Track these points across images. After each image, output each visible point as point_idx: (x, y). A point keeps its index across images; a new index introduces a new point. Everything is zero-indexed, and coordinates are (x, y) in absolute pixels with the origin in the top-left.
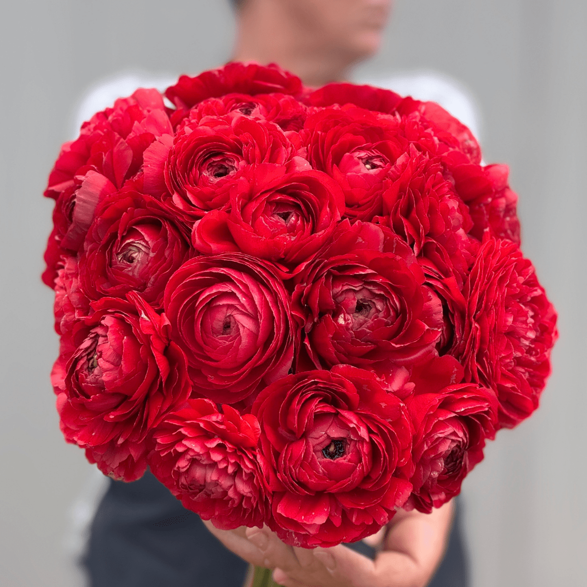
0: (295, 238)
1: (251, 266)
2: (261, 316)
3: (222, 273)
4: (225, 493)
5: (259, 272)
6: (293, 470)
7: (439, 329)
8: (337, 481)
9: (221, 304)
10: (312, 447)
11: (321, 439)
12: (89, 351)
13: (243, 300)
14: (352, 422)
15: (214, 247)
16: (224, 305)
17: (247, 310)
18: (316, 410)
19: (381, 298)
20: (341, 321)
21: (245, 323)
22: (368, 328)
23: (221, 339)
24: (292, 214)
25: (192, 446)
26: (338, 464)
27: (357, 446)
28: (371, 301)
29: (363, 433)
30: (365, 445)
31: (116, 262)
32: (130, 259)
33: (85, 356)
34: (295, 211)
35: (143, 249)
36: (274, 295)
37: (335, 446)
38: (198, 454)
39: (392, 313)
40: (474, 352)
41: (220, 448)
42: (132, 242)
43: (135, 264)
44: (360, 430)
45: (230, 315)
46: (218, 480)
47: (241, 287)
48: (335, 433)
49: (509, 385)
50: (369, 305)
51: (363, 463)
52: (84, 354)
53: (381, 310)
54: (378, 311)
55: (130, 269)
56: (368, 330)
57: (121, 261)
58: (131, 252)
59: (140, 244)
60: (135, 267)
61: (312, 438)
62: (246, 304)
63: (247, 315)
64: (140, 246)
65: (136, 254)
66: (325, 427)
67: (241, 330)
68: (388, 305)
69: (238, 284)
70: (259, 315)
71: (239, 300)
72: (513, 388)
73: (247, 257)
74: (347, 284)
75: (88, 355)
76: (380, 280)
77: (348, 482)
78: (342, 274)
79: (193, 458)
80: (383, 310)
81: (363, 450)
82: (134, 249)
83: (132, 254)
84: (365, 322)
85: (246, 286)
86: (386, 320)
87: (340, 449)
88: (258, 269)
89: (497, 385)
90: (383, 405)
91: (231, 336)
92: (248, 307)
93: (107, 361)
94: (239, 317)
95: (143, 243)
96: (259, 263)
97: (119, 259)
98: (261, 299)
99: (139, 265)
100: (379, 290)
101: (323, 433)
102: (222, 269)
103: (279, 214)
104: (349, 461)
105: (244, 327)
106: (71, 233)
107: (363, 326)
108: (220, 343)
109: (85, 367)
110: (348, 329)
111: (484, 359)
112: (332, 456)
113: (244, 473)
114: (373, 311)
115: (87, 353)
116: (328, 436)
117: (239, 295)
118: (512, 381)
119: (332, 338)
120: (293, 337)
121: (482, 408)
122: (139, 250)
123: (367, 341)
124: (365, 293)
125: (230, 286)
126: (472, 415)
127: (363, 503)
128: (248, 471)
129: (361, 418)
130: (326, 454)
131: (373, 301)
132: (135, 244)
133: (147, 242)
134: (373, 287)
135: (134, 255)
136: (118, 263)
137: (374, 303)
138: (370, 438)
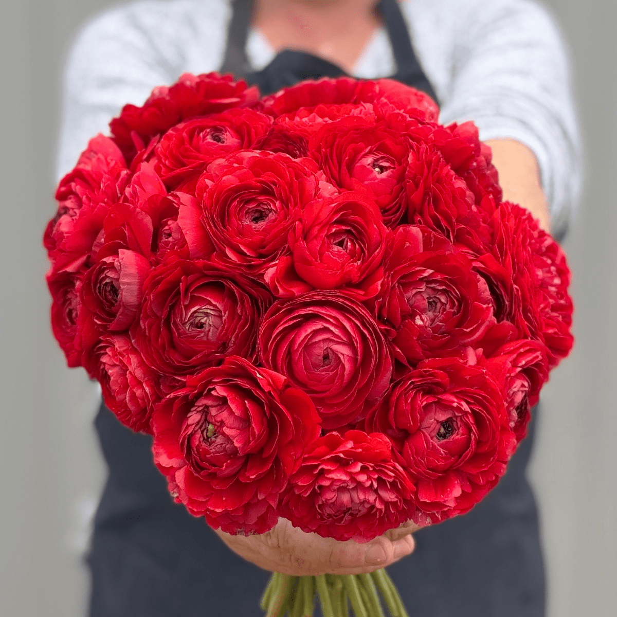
0: (360, 262)
1: (334, 299)
2: (356, 341)
3: (310, 312)
4: (373, 507)
5: (343, 302)
6: (422, 461)
7: (489, 305)
8: (460, 456)
9: (317, 341)
10: (428, 435)
11: (433, 426)
12: (200, 424)
13: (336, 331)
14: (454, 402)
15: (295, 291)
16: (320, 341)
17: (342, 339)
18: (422, 404)
19: (444, 292)
20: (419, 322)
21: (343, 351)
22: (441, 321)
23: (322, 371)
24: (346, 240)
25: (337, 476)
26: (455, 441)
27: (463, 419)
28: (435, 297)
29: (465, 407)
30: (470, 417)
31: (185, 331)
32: (199, 325)
33: (198, 430)
34: (347, 237)
35: (212, 312)
36: (361, 318)
37: (444, 427)
38: (344, 482)
39: (456, 303)
40: (519, 310)
41: (364, 470)
42: (199, 309)
43: (207, 329)
44: (462, 405)
45: (327, 348)
46: (365, 498)
47: (331, 320)
48: (443, 417)
49: (551, 331)
50: (434, 301)
51: (474, 431)
52: (197, 428)
53: (445, 302)
54: (443, 304)
55: (202, 335)
56: (441, 324)
57: (190, 330)
58: (199, 318)
59: (207, 309)
60: (209, 331)
61: (425, 428)
62: (340, 335)
63: (343, 344)
64: (209, 311)
65: (205, 319)
66: (432, 414)
67: (342, 357)
68: (452, 296)
69: (328, 319)
70: (354, 340)
71: (334, 332)
72: (555, 333)
73: (327, 292)
74: (414, 288)
75: (200, 428)
76: (439, 277)
77: (469, 452)
78: (409, 281)
79: (340, 487)
80: (447, 303)
81: (470, 421)
82: (200, 314)
83: (200, 320)
84: (436, 316)
85: (335, 318)
86: (453, 310)
87: (448, 427)
88: (341, 300)
89: (543, 333)
90: (468, 377)
91: (332, 366)
92: (342, 337)
93: (233, 428)
94: (336, 347)
95: (211, 307)
96: (340, 294)
97: (187, 328)
98: (351, 325)
99: (212, 329)
100: (440, 285)
101: (433, 420)
102: (308, 309)
103: (336, 243)
104: (463, 435)
105: (343, 355)
106: (120, 317)
107: (436, 320)
108: (324, 375)
109: (202, 439)
110: (426, 327)
111: (529, 314)
112: (444, 436)
113: (388, 484)
114: (439, 305)
115: (199, 426)
116: (438, 422)
117: (332, 328)
118: (552, 327)
119: (417, 340)
120: (386, 350)
121: (537, 357)
122: (207, 315)
123: (443, 333)
124: (429, 291)
125: (321, 322)
126: (532, 365)
127: (484, 465)
128: (391, 480)
129: (457, 395)
130: (439, 436)
131: (438, 296)
132: (202, 311)
133: (215, 306)
134: (435, 284)
135: (203, 321)
136: (187, 332)
137: (438, 298)
138: (471, 409)
